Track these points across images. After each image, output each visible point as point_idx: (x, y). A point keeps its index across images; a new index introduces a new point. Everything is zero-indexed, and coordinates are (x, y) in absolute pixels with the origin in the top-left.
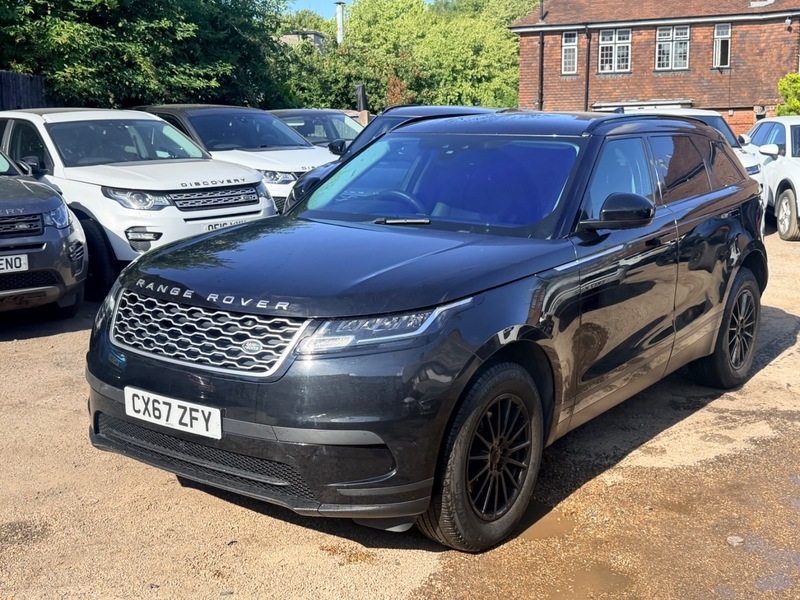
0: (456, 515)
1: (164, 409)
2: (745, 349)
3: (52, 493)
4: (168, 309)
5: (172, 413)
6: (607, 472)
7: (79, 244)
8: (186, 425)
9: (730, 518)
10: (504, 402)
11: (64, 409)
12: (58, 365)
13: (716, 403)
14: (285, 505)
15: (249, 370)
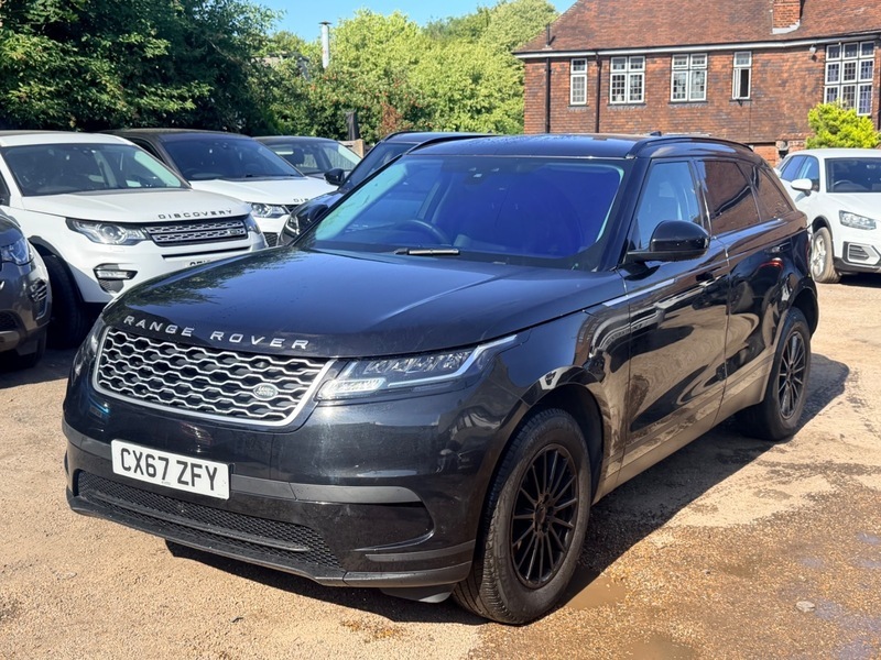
0: (499, 582)
1: (160, 465)
2: (795, 396)
3: (21, 566)
4: (163, 350)
5: (169, 470)
6: (656, 532)
7: (42, 283)
8: (187, 483)
9: (797, 582)
10: (551, 453)
11: (30, 470)
12: (20, 420)
13: (766, 456)
14: (305, 574)
15: (262, 419)
